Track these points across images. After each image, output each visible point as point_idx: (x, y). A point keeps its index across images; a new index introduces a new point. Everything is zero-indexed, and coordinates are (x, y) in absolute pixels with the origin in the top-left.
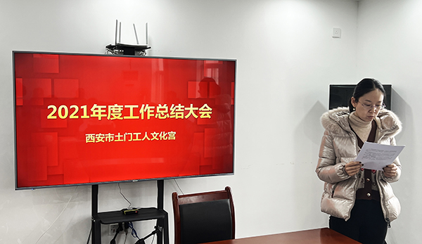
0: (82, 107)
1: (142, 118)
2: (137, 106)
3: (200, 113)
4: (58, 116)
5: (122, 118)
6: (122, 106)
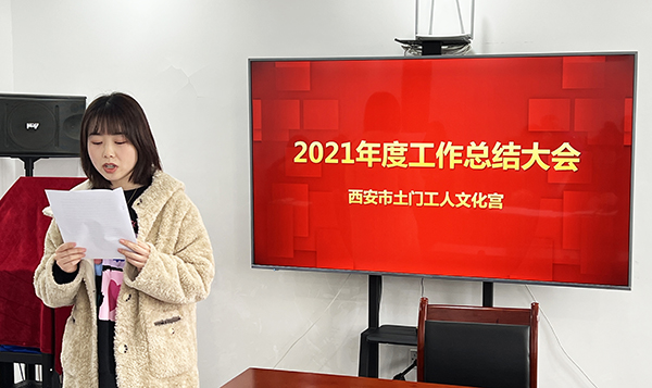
0: (343, 145)
1: (441, 166)
2: (432, 145)
3: (554, 160)
4: (309, 159)
5: (405, 166)
6: (406, 145)
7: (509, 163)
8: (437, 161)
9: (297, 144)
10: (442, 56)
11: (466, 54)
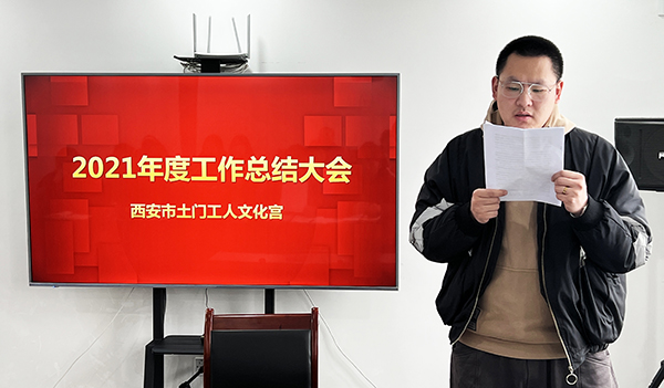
1: (223, 180)
2: (213, 160)
3: (328, 173)
4: (88, 174)
5: (188, 180)
6: (188, 159)
7: (287, 176)
8: (219, 175)
9: (75, 159)
10: (221, 73)
11: (244, 72)
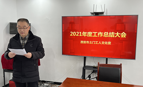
1: (99, 36)
3: (121, 35)
4: (73, 35)
6: (92, 32)
7: (112, 36)
